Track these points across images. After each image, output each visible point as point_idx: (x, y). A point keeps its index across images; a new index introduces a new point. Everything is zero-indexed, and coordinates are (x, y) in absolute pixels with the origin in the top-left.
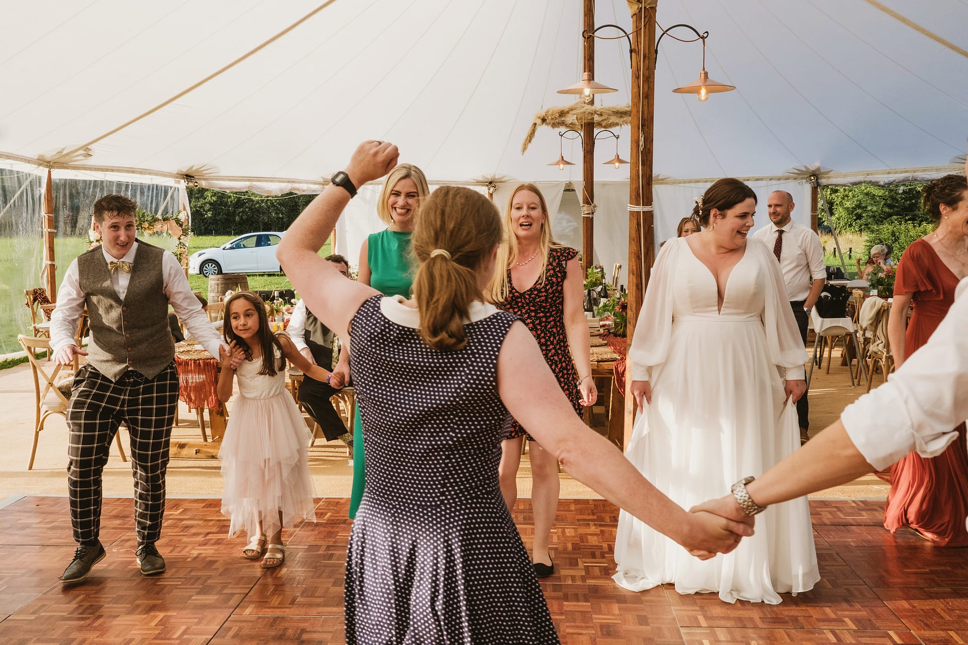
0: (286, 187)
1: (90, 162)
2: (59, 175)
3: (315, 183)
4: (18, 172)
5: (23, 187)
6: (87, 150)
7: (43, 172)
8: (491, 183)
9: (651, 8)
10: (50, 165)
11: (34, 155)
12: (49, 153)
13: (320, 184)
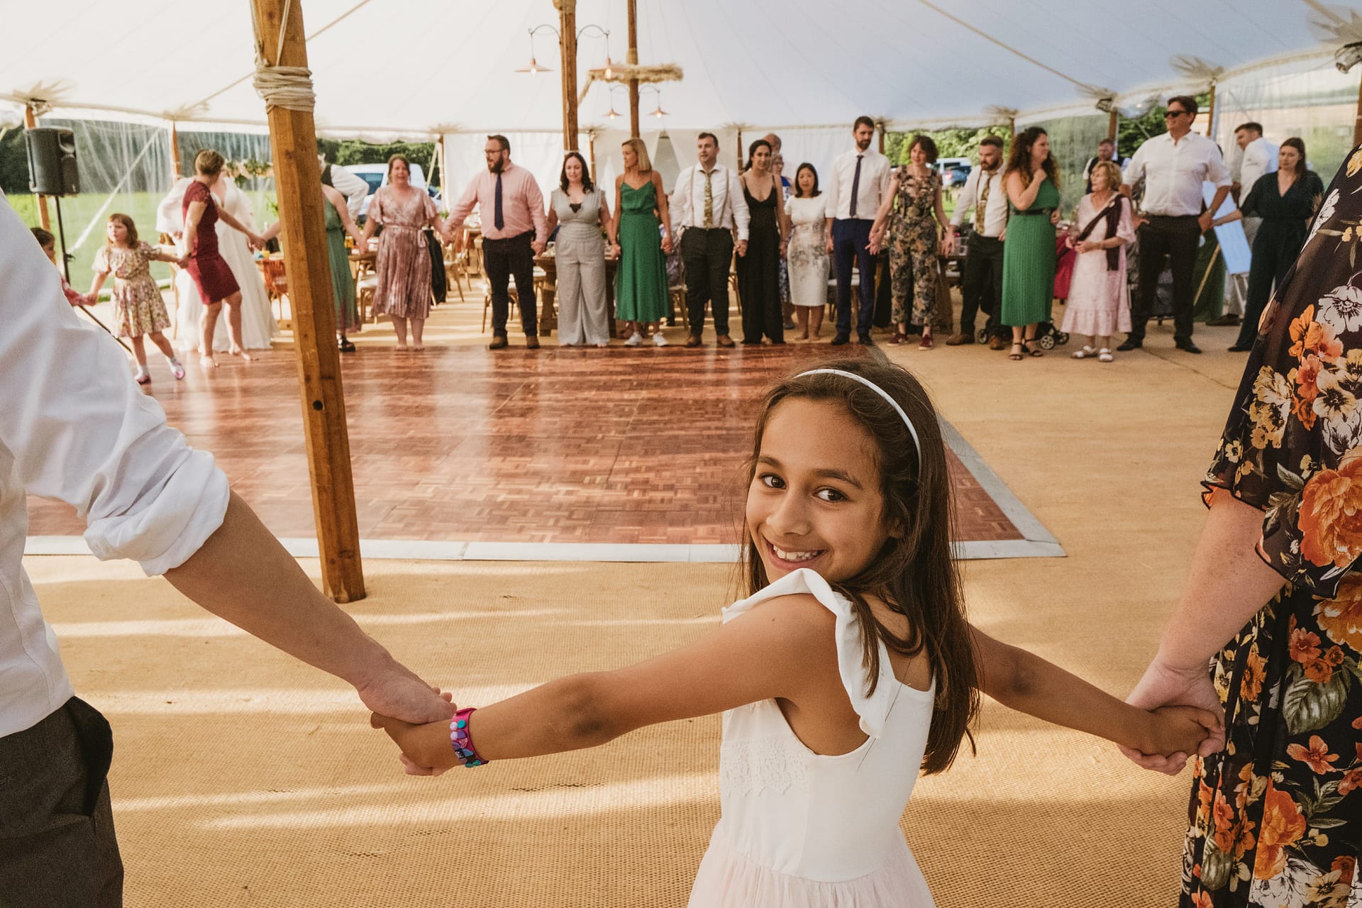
0: (395, 136)
1: (209, 115)
2: (183, 127)
3: (422, 132)
4: (146, 126)
5: (152, 140)
6: (205, 104)
7: (168, 126)
8: (591, 131)
9: (570, 14)
10: (174, 118)
11: (160, 110)
12: (173, 108)
13: (427, 132)
